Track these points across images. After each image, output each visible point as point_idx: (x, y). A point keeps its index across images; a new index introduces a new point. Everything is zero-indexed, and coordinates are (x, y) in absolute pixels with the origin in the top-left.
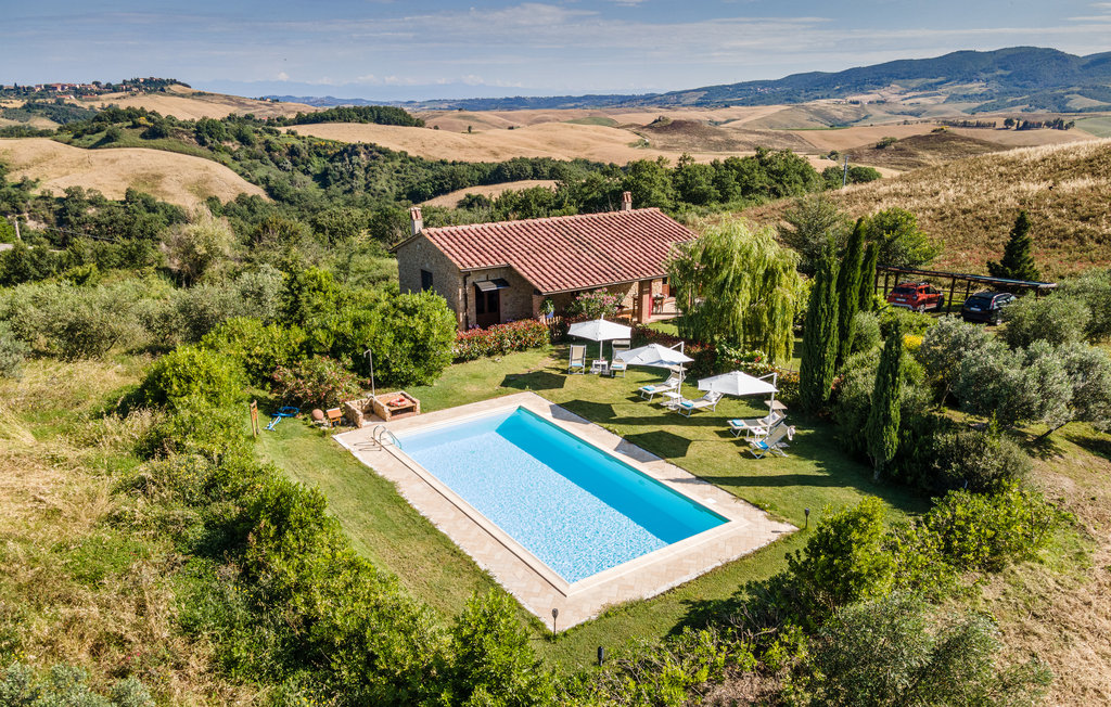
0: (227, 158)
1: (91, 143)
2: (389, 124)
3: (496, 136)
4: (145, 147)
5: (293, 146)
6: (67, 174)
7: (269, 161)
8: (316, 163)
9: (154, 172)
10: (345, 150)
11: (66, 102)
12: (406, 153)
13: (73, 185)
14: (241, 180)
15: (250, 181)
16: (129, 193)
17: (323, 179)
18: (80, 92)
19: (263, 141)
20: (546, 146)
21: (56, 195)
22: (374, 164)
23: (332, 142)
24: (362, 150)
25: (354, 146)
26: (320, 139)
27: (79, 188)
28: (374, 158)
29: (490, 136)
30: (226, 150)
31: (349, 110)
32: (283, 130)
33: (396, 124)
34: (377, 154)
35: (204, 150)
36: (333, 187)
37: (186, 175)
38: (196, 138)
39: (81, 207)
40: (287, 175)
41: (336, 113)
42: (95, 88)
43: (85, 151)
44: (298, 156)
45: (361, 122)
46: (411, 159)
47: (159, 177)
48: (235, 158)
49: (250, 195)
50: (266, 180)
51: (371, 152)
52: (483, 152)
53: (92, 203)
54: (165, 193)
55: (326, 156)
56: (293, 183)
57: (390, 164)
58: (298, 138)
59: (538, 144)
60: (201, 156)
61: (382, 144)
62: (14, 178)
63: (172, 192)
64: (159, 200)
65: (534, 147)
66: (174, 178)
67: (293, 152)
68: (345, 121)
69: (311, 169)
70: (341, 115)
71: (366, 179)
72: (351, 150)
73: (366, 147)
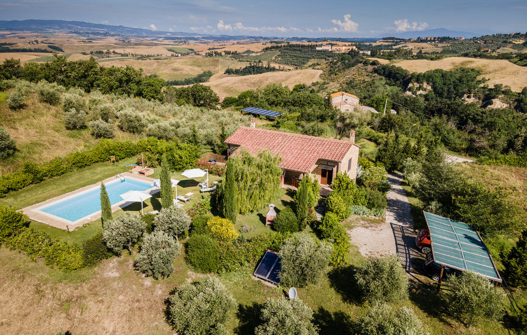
6: (503, 78)
13: (500, 83)
16: (524, 89)
27: (502, 85)
39: (498, 93)
53: (504, 92)
62: (480, 78)
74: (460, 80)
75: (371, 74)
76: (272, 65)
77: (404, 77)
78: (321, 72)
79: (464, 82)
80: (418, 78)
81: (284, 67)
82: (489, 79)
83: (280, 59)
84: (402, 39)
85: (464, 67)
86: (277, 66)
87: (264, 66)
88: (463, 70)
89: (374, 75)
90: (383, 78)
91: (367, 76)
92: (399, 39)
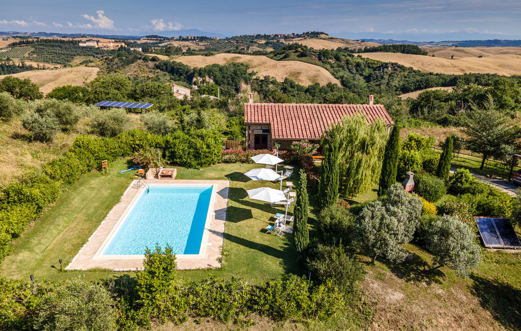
0: (328, 66)
1: (279, 58)
2: (408, 53)
3: (467, 61)
4: (298, 60)
5: (358, 62)
6: (267, 70)
7: (346, 69)
8: (367, 71)
9: (298, 71)
10: (382, 65)
11: (280, 41)
12: (412, 68)
13: (267, 75)
14: (332, 77)
15: (335, 77)
16: (286, 79)
17: (368, 79)
18: (286, 38)
19: (346, 59)
20: (496, 67)
21: (260, 79)
22: (394, 73)
23: (377, 61)
24: (390, 66)
25: (387, 64)
26: (372, 60)
27: (269, 76)
28: (395, 70)
29: (463, 61)
30: (329, 63)
31: (389, 46)
32: (356, 55)
33: (412, 54)
34: (397, 68)
35: (320, 63)
36: (372, 83)
37: (310, 73)
38: (318, 57)
39: (268, 84)
40: (353, 75)
41: (383, 48)
42: (292, 36)
43: (276, 61)
44: (360, 67)
45: (394, 52)
46: (414, 71)
47: (299, 73)
48: (332, 67)
49: (333, 84)
50: (342, 77)
51: (394, 67)
52: (455, 69)
53: (272, 83)
54: (300, 80)
55: (372, 68)
56: (354, 79)
57: (402, 73)
58: (362, 59)
59: (492, 66)
60: (318, 65)
61: (401, 63)
62: (250, 71)
63: (302, 80)
64: (296, 83)
65: (488, 67)
66: (305, 74)
67: (358, 65)
68: (386, 52)
69: (364, 74)
70: (385, 49)
71: (388, 80)
72: (385, 65)
73: (392, 64)
74: (235, 73)
75: (154, 70)
76: (28, 63)
77: (187, 73)
78: (97, 69)
79: (239, 75)
80: (201, 73)
81: (44, 65)
82: (257, 72)
83: (35, 56)
84: (165, 38)
85: (234, 62)
86: (35, 65)
87: (17, 65)
88: (234, 65)
89: (157, 71)
90: (167, 73)
91: (149, 72)
92: (162, 37)
